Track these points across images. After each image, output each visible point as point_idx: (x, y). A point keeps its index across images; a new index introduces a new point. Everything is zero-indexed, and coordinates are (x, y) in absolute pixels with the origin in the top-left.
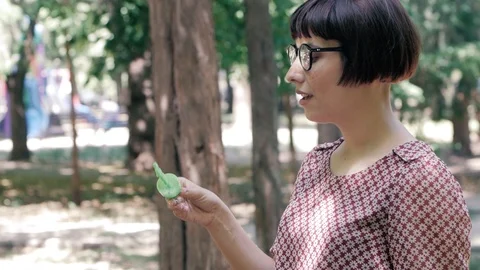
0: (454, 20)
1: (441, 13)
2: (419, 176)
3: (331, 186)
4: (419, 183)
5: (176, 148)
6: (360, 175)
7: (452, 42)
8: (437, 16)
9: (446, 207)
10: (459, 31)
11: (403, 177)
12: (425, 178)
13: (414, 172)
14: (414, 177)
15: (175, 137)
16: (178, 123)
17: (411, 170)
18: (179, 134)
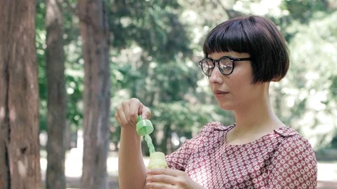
0: (166, 85)
1: (157, 80)
2: (293, 145)
3: (227, 151)
4: (293, 150)
5: (6, 149)
6: (250, 145)
7: (163, 100)
8: (154, 82)
9: (307, 170)
10: (169, 93)
11: (282, 145)
12: (297, 147)
13: (290, 143)
14: (290, 146)
15: (7, 141)
16: (9, 131)
17: (288, 142)
18: (9, 139)
